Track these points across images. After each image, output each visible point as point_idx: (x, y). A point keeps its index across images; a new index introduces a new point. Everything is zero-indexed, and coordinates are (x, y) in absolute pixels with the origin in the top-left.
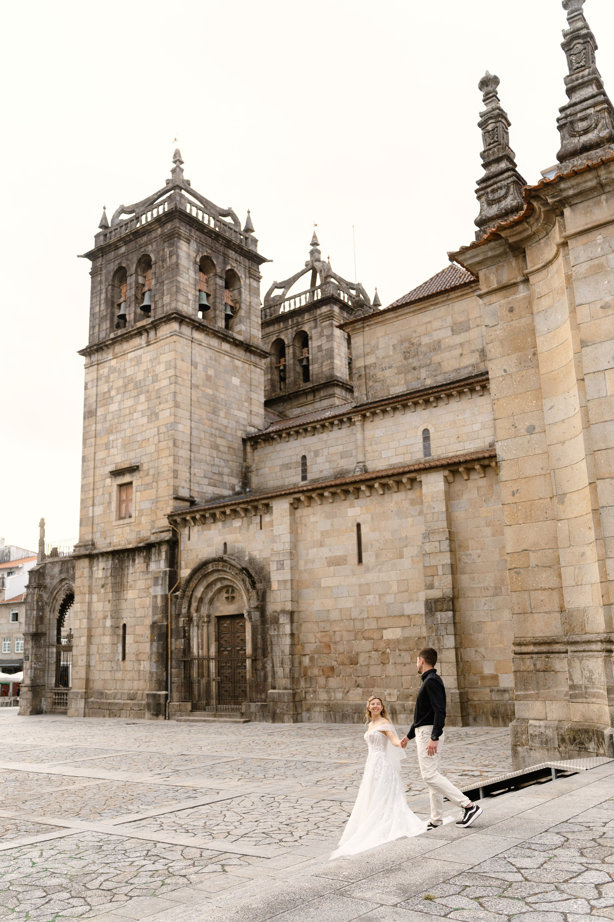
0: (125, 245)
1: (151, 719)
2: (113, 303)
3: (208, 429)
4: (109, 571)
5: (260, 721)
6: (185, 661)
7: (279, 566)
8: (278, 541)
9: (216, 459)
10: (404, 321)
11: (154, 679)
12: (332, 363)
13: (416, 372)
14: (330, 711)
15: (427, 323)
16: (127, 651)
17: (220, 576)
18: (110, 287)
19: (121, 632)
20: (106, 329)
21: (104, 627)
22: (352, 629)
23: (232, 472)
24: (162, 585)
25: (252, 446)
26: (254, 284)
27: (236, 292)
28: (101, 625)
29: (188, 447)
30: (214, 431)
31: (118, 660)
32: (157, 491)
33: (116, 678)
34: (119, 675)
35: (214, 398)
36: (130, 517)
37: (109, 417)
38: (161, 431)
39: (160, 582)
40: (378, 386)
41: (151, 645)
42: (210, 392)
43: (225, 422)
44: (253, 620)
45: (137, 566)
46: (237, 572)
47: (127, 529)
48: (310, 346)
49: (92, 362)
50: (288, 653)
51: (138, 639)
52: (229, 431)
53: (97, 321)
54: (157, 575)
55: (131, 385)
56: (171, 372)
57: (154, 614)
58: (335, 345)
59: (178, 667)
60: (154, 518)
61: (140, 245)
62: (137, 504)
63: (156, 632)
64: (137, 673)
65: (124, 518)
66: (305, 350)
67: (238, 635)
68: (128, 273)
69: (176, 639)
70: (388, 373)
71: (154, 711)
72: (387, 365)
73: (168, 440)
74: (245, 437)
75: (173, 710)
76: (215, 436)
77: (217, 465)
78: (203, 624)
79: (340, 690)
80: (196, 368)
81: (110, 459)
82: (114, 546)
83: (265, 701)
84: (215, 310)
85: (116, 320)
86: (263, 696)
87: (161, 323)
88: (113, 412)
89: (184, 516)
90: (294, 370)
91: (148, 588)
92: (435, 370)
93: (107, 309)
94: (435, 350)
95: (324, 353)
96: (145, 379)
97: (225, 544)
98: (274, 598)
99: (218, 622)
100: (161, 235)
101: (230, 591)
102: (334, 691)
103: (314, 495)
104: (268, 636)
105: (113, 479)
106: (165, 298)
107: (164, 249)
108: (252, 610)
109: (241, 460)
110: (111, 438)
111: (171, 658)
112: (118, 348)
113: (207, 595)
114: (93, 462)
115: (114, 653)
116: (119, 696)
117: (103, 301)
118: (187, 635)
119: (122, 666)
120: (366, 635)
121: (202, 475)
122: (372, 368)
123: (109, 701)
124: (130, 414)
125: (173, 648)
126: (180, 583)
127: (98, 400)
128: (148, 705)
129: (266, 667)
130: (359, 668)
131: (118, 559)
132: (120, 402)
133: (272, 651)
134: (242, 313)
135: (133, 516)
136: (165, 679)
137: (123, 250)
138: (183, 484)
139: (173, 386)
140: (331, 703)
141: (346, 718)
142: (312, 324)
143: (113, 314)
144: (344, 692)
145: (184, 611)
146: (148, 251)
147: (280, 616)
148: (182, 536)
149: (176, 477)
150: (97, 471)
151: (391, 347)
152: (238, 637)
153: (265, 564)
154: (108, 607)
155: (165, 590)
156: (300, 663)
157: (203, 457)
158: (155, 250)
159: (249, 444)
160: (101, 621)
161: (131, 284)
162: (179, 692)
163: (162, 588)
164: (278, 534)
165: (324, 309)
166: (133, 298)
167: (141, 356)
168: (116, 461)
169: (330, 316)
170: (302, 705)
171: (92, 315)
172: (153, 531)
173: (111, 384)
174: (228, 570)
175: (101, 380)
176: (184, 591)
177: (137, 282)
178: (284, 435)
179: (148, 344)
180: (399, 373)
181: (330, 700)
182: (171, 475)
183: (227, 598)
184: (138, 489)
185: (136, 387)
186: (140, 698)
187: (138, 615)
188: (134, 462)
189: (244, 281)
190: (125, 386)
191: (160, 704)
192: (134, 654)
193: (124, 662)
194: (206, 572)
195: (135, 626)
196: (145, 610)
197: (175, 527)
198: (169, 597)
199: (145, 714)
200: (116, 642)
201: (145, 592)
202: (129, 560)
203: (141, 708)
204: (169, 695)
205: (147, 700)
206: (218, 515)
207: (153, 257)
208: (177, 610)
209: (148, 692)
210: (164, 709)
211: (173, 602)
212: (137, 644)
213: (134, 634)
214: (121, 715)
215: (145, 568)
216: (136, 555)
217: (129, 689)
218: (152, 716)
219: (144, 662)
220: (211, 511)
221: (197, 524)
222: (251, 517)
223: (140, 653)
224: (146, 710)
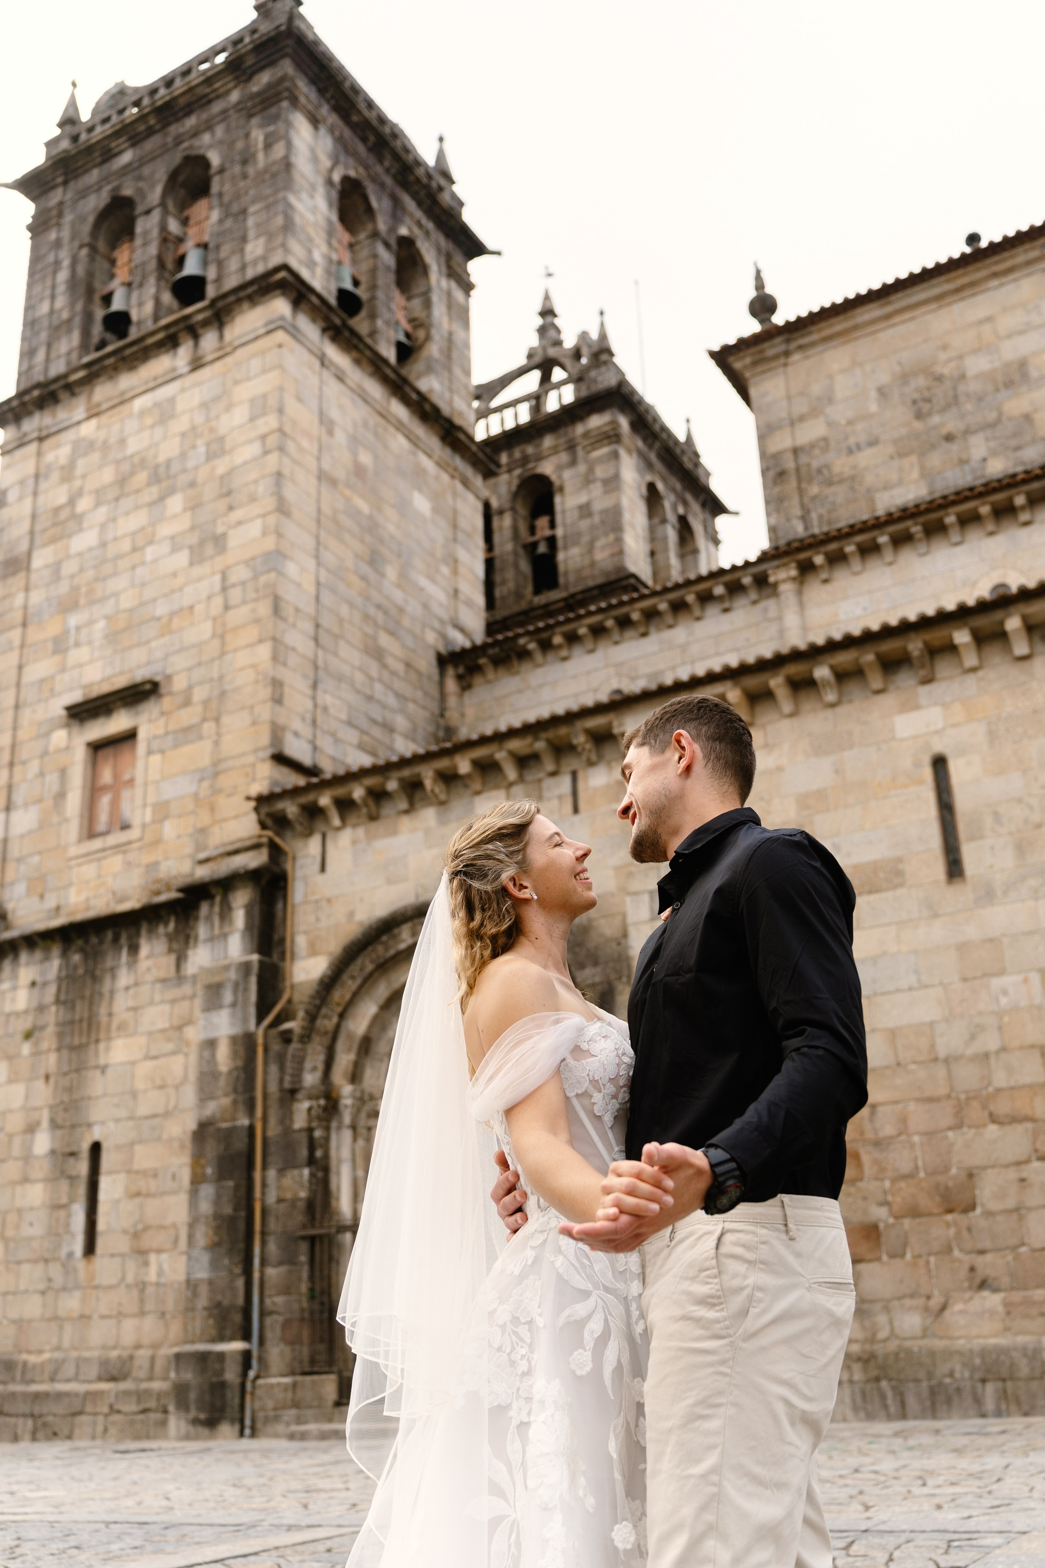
0: (133, 145)
1: (187, 1437)
2: (90, 291)
3: (359, 601)
4: (52, 990)
6: (312, 1240)
9: (378, 687)
10: (911, 326)
11: (202, 1302)
12: (619, 540)
13: (954, 447)
14: (877, 1379)
15: (981, 322)
16: (101, 1225)
18: (84, 252)
19: (83, 1167)
20: (69, 353)
21: (27, 1157)
22: (943, 1091)
23: (415, 729)
24: (234, 1005)
25: (460, 678)
26: (459, 295)
27: (417, 303)
28: (16, 1151)
29: (309, 627)
30: (372, 611)
31: (70, 1255)
32: (216, 743)
33: (61, 1313)
34: (72, 1303)
35: (371, 527)
36: (125, 827)
37: (70, 567)
38: (233, 578)
39: (228, 996)
40: (838, 494)
41: (194, 1193)
42: (364, 506)
43: (398, 596)
45: (144, 964)
47: (115, 862)
48: (558, 507)
49: (25, 435)
51: (142, 1184)
52: (406, 622)
53: (44, 336)
54: (217, 979)
55: (142, 477)
56: (270, 422)
57: (205, 1094)
58: (625, 502)
59: (289, 1260)
60: (205, 819)
61: (175, 138)
62: (151, 789)
63: (212, 1149)
64: (135, 1293)
65: (105, 833)
66: (542, 522)
68: (140, 209)
69: (281, 1171)
70: (865, 458)
71: (200, 1409)
72: (862, 438)
73: (256, 600)
74: (443, 650)
75: (270, 1404)
76: (376, 624)
77: (378, 702)
79: (908, 1302)
80: (330, 433)
81: (66, 677)
82: (70, 914)
84: (373, 316)
85: (97, 329)
87: (239, 301)
88: (80, 554)
89: (310, 797)
90: (516, 566)
91: (179, 1028)
92: (1015, 435)
93: (72, 304)
94: (1009, 384)
95: (597, 519)
96: (183, 455)
100: (239, 103)
102: (887, 1309)
103: (776, 682)
105: (75, 729)
106: (249, 248)
107: (247, 135)
109: (435, 707)
110: (73, 620)
111: (263, 1233)
112: (102, 391)
113: (384, 1028)
114: (12, 692)
115: (56, 1233)
116: (69, 1370)
117: (61, 288)
118: (319, 1153)
119: (81, 1275)
120: (1002, 1107)
121: (344, 716)
122: (817, 451)
123: (35, 1388)
124: (134, 550)
125: (271, 1199)
126: (290, 1001)
127: (38, 528)
128: (180, 1392)
130: (983, 1223)
131: (82, 950)
132: (103, 526)
134: (434, 349)
135: (137, 822)
136: (240, 1301)
137: (127, 157)
138: (297, 724)
139: (273, 460)
140: (879, 1349)
141: (949, 1402)
142: (564, 457)
143: (88, 317)
144: (926, 1309)
145: (311, 1079)
146: (200, 147)
148: (299, 863)
149: (278, 700)
150: (26, 715)
151: (873, 394)
154: (43, 1094)
155: (245, 1020)
157: (346, 670)
158: (221, 142)
159: (451, 672)
160: (17, 1141)
161: (146, 233)
162: (291, 1343)
163: (233, 1016)
165: (596, 421)
166: (153, 264)
167: (172, 400)
168: (86, 680)
169: (612, 437)
171: (30, 324)
172: (202, 856)
173: (77, 483)
175: (47, 476)
176: (312, 1017)
177: (163, 228)
178: (557, 640)
179: (197, 364)
180: (901, 455)
181: (872, 1339)
182: (265, 692)
184: (155, 745)
185: (155, 478)
186: (142, 1374)
187: (143, 1110)
188: (140, 675)
189: (437, 278)
190: (122, 481)
191: (223, 1385)
192: (125, 1232)
193: (89, 1262)
194: (392, 952)
195: (132, 1144)
196: (171, 1091)
197: (278, 834)
198: (260, 1040)
199: (164, 1423)
200: (64, 1200)
201: (169, 1040)
202: (120, 949)
203: (152, 1404)
204: (255, 1353)
205: (173, 1375)
206: (428, 783)
207: (215, 159)
208: (287, 1079)
209: (176, 1350)
210: (237, 1401)
211: (272, 1054)
212: (138, 1200)
213: (129, 1172)
214: (77, 1431)
215: (173, 969)
216: (144, 932)
217: (105, 1347)
218: (191, 1429)
219: (164, 1257)
220: (406, 773)
221: (352, 819)
222: (540, 781)
223: (146, 1228)
224: (171, 1408)
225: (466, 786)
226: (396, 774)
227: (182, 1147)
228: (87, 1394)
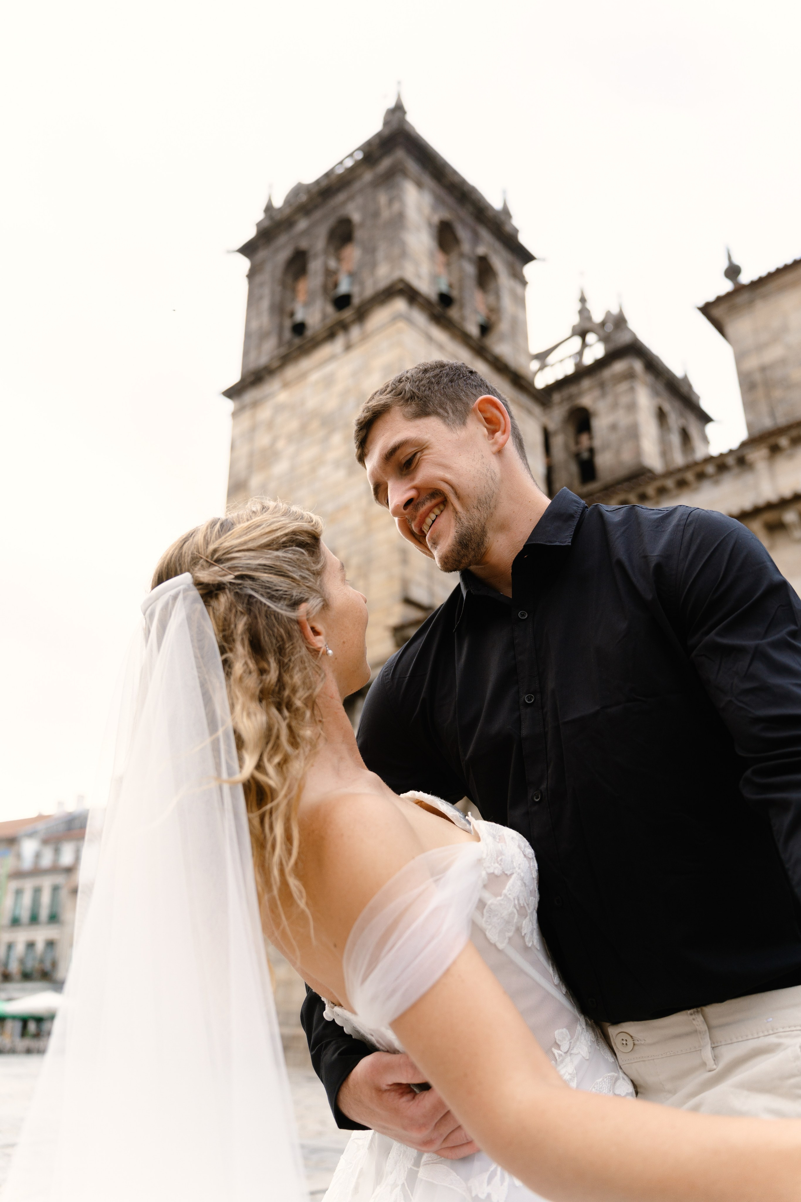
0: (307, 216)
2: (281, 310)
12: (638, 446)
18: (279, 288)
20: (270, 349)
26: (518, 289)
27: (491, 297)
37: (273, 485)
48: (594, 427)
49: (246, 404)
53: (257, 341)
55: (315, 424)
58: (640, 420)
61: (331, 209)
66: (584, 439)
68: (310, 256)
84: (462, 308)
85: (288, 334)
90: (568, 469)
93: (271, 320)
95: (622, 433)
100: (371, 179)
106: (379, 270)
107: (376, 200)
112: (291, 372)
127: (253, 462)
132: (293, 457)
134: (504, 326)
137: (303, 225)
138: (419, 578)
142: (597, 393)
143: (281, 327)
146: (347, 212)
149: (405, 562)
158: (360, 207)
165: (619, 367)
167: (334, 372)
171: (248, 335)
173: (277, 431)
175: (258, 428)
177: (326, 265)
179: (348, 348)
185: (324, 424)
189: (504, 279)
190: (303, 427)
207: (356, 217)
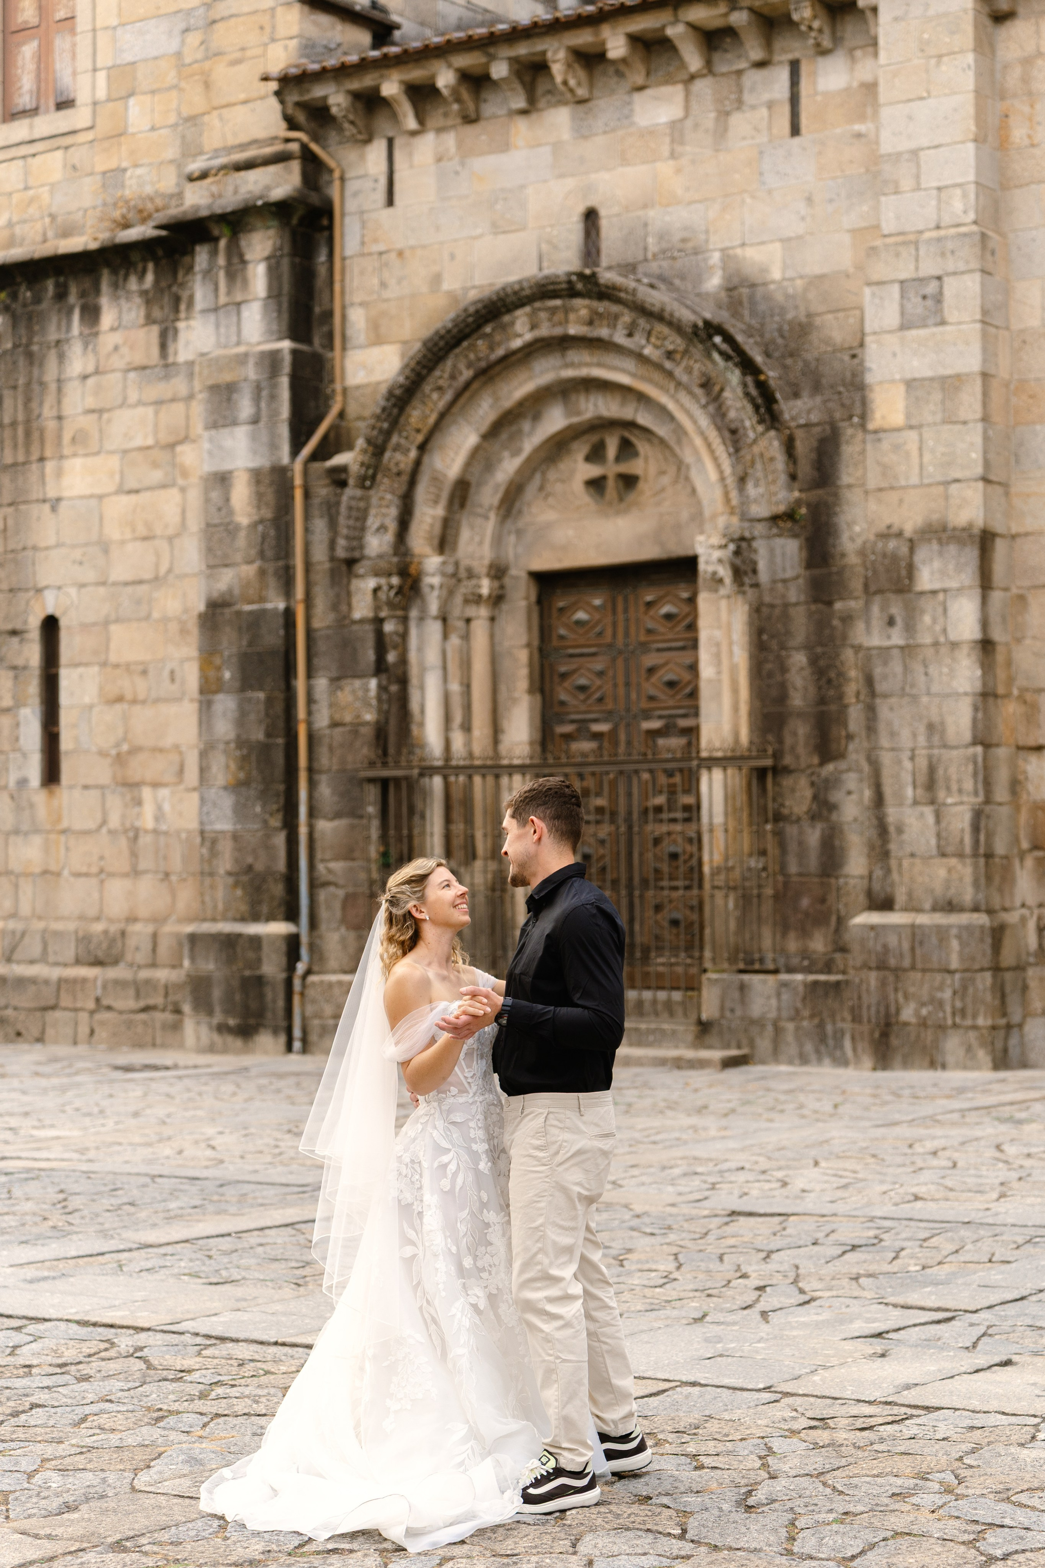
1: (211, 1049)
5: (804, 1060)
6: (384, 784)
7: (916, 306)
8: (906, 184)
11: (225, 863)
16: (66, 743)
17: (569, 373)
19: (32, 654)
24: (254, 421)
31: (23, 782)
33: (14, 865)
34: (29, 853)
36: (64, 104)
39: (245, 407)
41: (206, 706)
44: (764, 576)
45: (108, 339)
46: (675, 342)
47: (52, 164)
50: (967, 736)
51: (125, 684)
54: (227, 377)
57: (216, 560)
59: (350, 810)
60: (196, 101)
62: (103, 39)
63: (230, 643)
64: (123, 842)
65: (33, 112)
67: (650, 660)
69: (336, 681)
71: (227, 1012)
78: (471, 611)
83: (828, 968)
86: (819, 944)
89: (367, 81)
91: (172, 446)
97: (591, 216)
98: (885, 469)
99: (539, 602)
101: (612, 450)
104: (848, 655)
108: (760, 529)
111: (310, 770)
113: (489, 467)
116: (32, 947)
118: (391, 657)
119: (42, 812)
125: (322, 720)
126: (342, 415)
128: (199, 987)
129: (832, 807)
133: (871, 728)
135: (83, 97)
136: (281, 865)
145: (376, 544)
147: (920, 555)
148: (352, 186)
152: (651, 671)
153: (819, 308)
155: (273, 446)
156: (1016, 785)
162: (357, 928)
163: (254, 438)
164: (905, 145)
170: (1025, 988)
172: (196, 166)
174: (620, 338)
176: (377, 449)
183: (596, 485)
186: (141, 958)
187: (119, 573)
191: (260, 981)
192: (102, 754)
193: (51, 793)
194: (500, 352)
195: (107, 623)
196: (164, 545)
197: (316, 138)
198: (298, 481)
199: (176, 1027)
200: (8, 702)
201: (155, 465)
202: (70, 312)
203: (159, 1000)
204: (304, 939)
205: (186, 963)
206: (557, 69)
208: (341, 542)
209: (189, 929)
210: (281, 1003)
211: (316, 501)
212: (119, 708)
213: (104, 664)
214: (50, 1032)
215: (155, 350)
216: (105, 286)
217: (82, 918)
218: (217, 1038)
219: (164, 792)
220: (522, 50)
221: (435, 119)
222: (739, 73)
223: (135, 750)
224: (187, 1008)
225: (620, 74)
226: (506, 52)
227: (183, 631)
228: (61, 981)
